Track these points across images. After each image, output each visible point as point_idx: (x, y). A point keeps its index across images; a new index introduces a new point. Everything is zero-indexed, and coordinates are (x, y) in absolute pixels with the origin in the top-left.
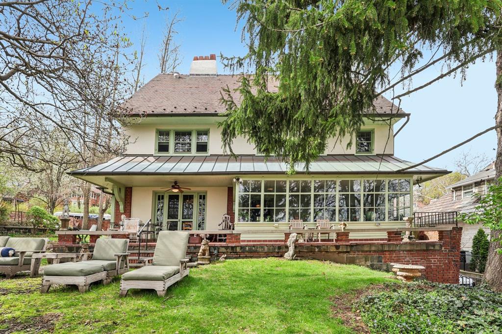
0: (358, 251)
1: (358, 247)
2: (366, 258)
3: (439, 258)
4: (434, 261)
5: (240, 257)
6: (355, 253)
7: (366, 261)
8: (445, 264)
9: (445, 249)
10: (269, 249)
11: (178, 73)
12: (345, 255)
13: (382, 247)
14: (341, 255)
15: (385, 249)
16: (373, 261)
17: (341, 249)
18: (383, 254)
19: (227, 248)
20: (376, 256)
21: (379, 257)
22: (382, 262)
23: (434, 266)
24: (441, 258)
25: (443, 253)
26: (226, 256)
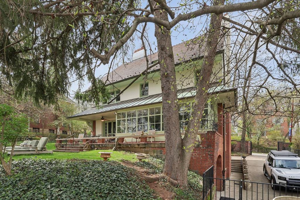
0: (150, 147)
1: (148, 145)
2: (154, 152)
3: (199, 153)
4: (195, 154)
5: (102, 149)
6: (148, 148)
7: (154, 153)
8: (203, 157)
9: (202, 146)
10: (111, 146)
11: (126, 62)
12: (143, 149)
13: (161, 145)
14: (142, 149)
15: (163, 146)
16: (158, 153)
17: (140, 146)
18: (163, 149)
19: (97, 145)
20: (159, 150)
21: (161, 151)
22: (162, 154)
23: (195, 158)
24: (200, 153)
25: (201, 149)
26: (96, 148)
